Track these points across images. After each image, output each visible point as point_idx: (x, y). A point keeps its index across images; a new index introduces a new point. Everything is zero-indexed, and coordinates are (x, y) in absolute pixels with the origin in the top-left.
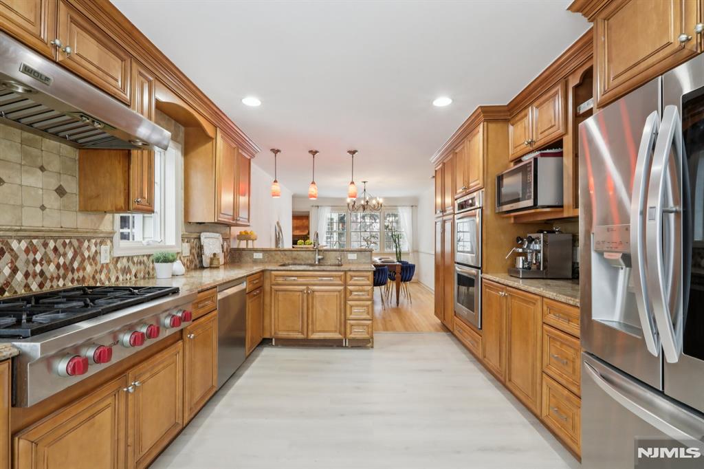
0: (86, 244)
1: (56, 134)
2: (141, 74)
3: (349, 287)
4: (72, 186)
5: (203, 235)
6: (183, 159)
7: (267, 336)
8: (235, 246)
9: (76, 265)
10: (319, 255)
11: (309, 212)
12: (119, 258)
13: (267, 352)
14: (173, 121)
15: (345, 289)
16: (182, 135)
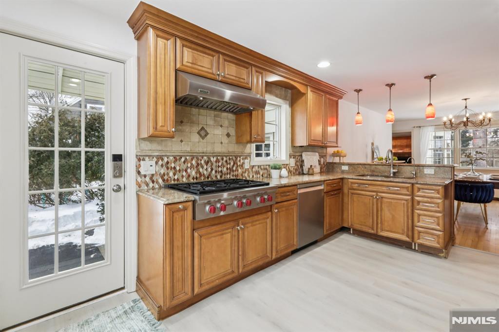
0: (239, 159)
1: (225, 110)
2: (257, 72)
3: (417, 198)
4: (232, 132)
5: (304, 154)
6: (290, 109)
7: (346, 225)
8: (331, 161)
9: (234, 169)
10: (394, 169)
11: (411, 132)
12: (254, 166)
13: (344, 237)
14: (284, 89)
15: (413, 199)
16: (289, 95)
